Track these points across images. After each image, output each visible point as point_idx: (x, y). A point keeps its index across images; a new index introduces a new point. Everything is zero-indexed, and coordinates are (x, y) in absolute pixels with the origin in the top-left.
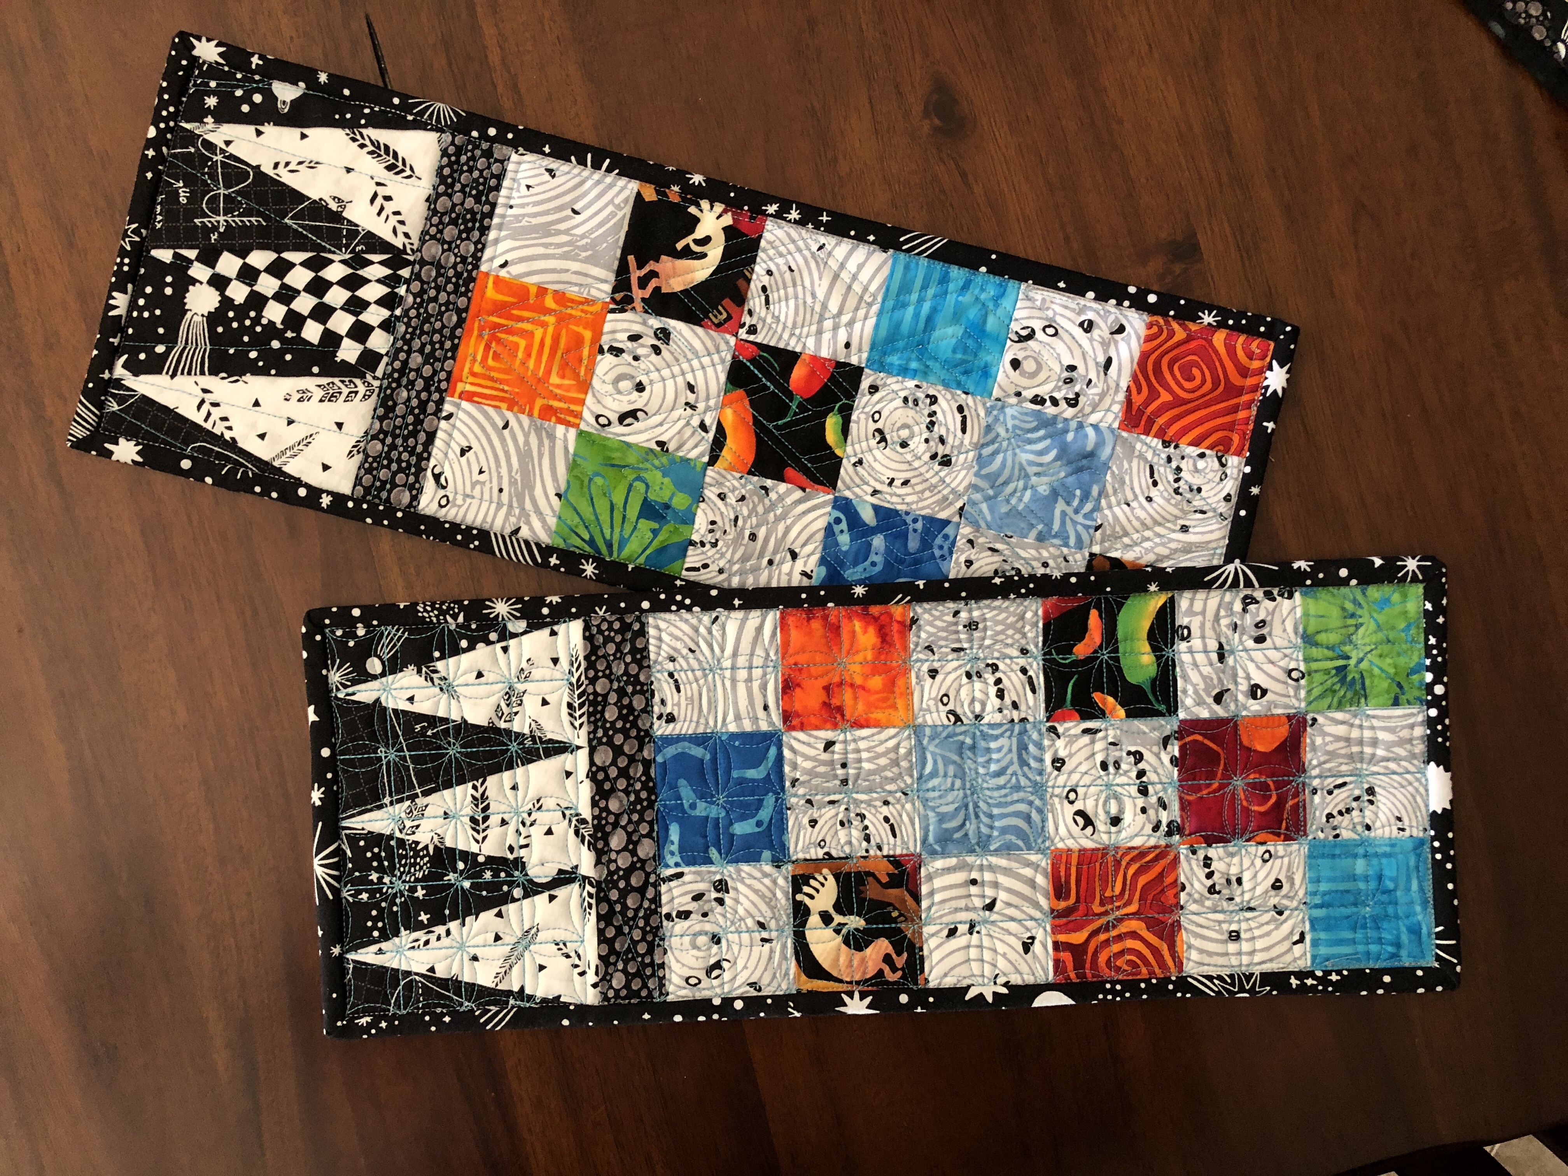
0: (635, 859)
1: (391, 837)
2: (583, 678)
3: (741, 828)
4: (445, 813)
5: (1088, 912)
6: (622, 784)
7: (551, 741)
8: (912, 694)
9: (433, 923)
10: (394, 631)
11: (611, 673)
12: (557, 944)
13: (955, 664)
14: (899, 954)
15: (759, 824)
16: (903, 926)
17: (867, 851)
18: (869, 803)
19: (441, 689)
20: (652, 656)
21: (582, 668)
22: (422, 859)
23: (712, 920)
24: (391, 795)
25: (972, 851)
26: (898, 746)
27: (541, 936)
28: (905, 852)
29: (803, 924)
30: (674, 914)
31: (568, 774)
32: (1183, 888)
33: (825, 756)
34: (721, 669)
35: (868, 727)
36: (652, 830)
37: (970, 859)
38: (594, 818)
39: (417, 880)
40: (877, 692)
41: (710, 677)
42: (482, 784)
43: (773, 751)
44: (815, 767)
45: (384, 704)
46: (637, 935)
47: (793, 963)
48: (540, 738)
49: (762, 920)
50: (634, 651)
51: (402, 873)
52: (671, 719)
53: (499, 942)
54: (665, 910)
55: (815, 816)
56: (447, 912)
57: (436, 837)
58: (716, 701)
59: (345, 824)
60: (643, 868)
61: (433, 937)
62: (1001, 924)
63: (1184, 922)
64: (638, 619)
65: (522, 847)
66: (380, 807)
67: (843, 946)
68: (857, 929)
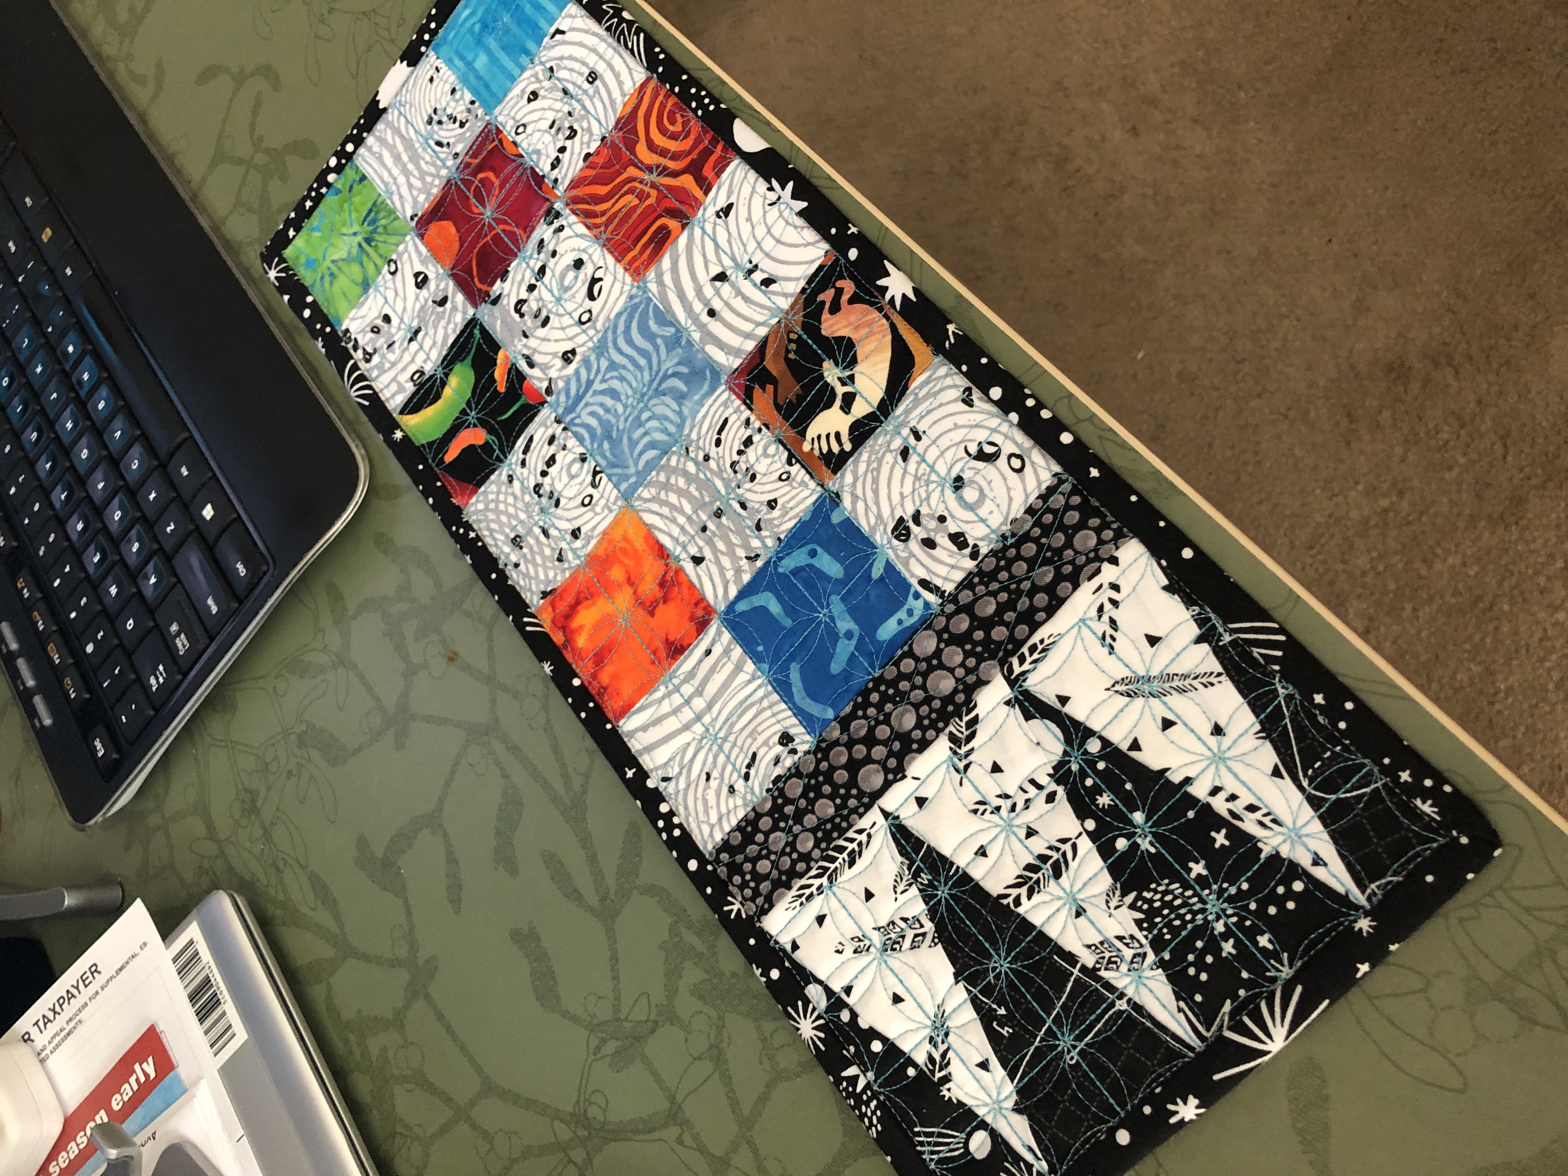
0: (942, 645)
1: (1161, 964)
2: (813, 872)
3: (831, 567)
4: (1078, 915)
5: (661, 197)
6: (883, 732)
7: (902, 852)
8: (605, 533)
9: (1218, 822)
10: (926, 1148)
11: (787, 844)
12: (1112, 647)
13: (557, 523)
14: (823, 303)
15: (813, 554)
16: (798, 329)
17: (760, 430)
18: (720, 473)
19: (947, 1035)
20: (741, 814)
21: (804, 881)
22: (1151, 901)
23: (942, 507)
24: (1112, 1004)
25: (689, 343)
26: (653, 500)
27: (1122, 672)
28: (734, 397)
29: (871, 417)
30: (967, 551)
31: (921, 802)
32: (588, 155)
33: (708, 553)
34: (707, 730)
35: (658, 542)
36: (904, 656)
37: (696, 336)
38: (939, 731)
39: (1186, 886)
40: (622, 563)
41: (722, 734)
42: (1006, 896)
43: (741, 607)
44: (723, 553)
45: (1015, 1097)
46: (1020, 568)
47: (913, 386)
48: (909, 869)
49: (899, 459)
50: (748, 839)
51: (1194, 913)
52: (786, 739)
53: (1171, 717)
54: (970, 564)
55: (765, 509)
56: (1191, 814)
57: (1113, 904)
58: (736, 708)
59: (1194, 1041)
60: (946, 629)
61: (1238, 807)
62: (729, 252)
63: (612, 123)
64: (717, 861)
65: (1040, 787)
66: (1138, 1008)
67: (860, 357)
68: (837, 364)
